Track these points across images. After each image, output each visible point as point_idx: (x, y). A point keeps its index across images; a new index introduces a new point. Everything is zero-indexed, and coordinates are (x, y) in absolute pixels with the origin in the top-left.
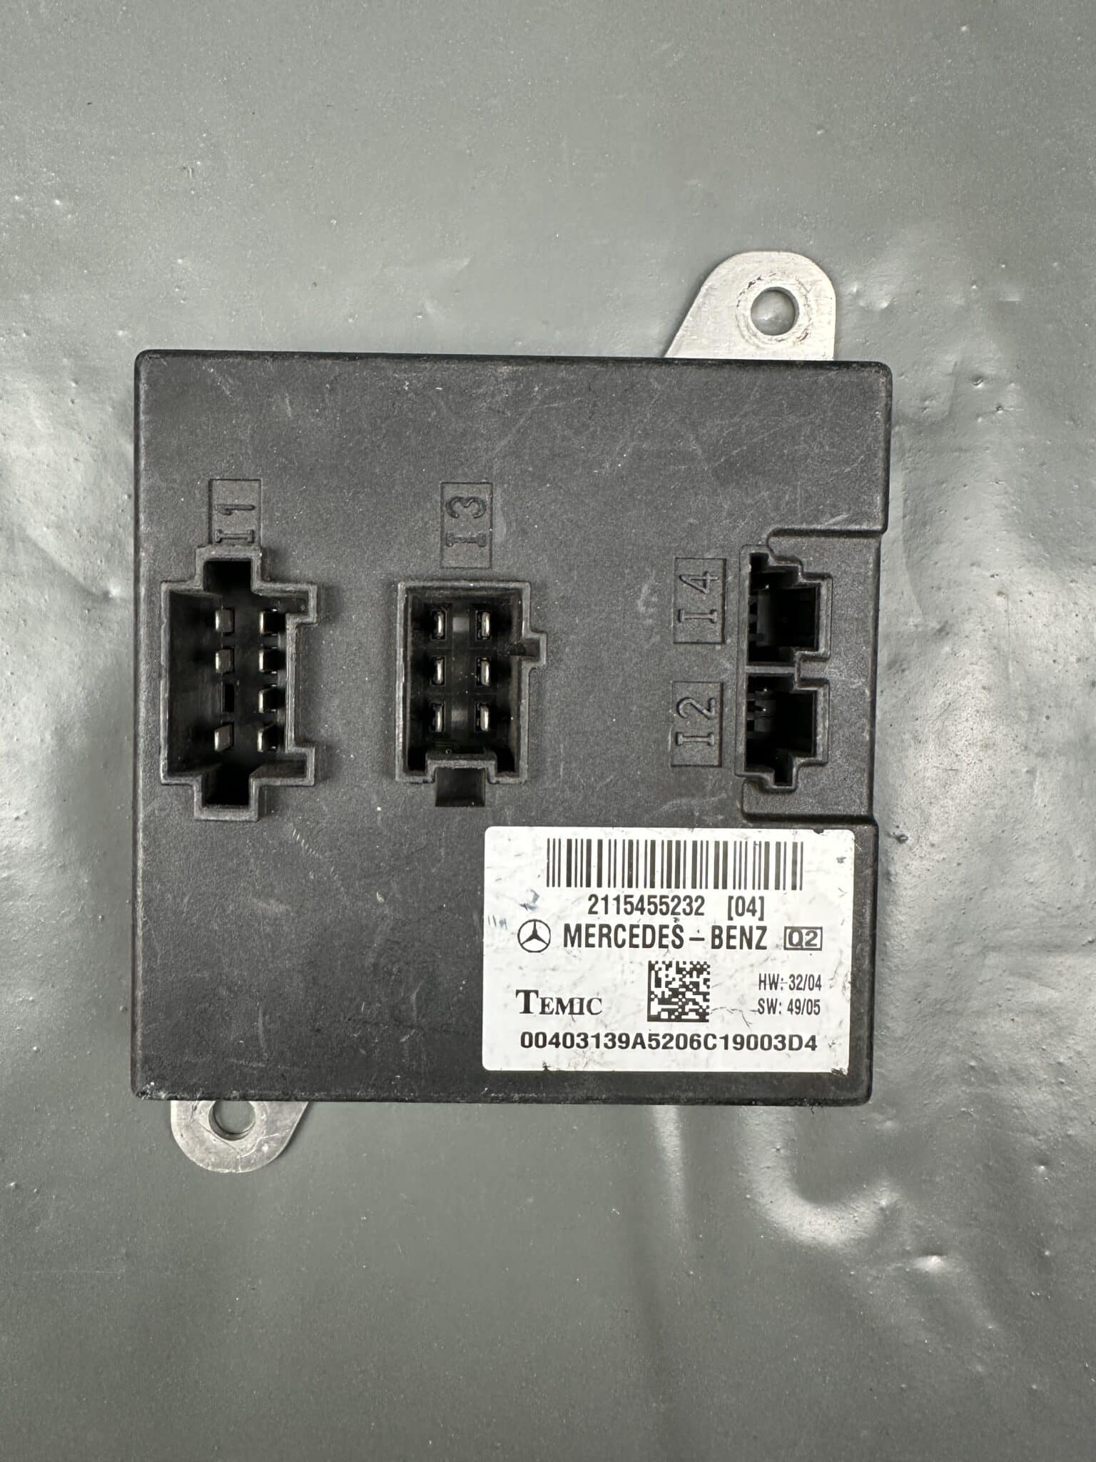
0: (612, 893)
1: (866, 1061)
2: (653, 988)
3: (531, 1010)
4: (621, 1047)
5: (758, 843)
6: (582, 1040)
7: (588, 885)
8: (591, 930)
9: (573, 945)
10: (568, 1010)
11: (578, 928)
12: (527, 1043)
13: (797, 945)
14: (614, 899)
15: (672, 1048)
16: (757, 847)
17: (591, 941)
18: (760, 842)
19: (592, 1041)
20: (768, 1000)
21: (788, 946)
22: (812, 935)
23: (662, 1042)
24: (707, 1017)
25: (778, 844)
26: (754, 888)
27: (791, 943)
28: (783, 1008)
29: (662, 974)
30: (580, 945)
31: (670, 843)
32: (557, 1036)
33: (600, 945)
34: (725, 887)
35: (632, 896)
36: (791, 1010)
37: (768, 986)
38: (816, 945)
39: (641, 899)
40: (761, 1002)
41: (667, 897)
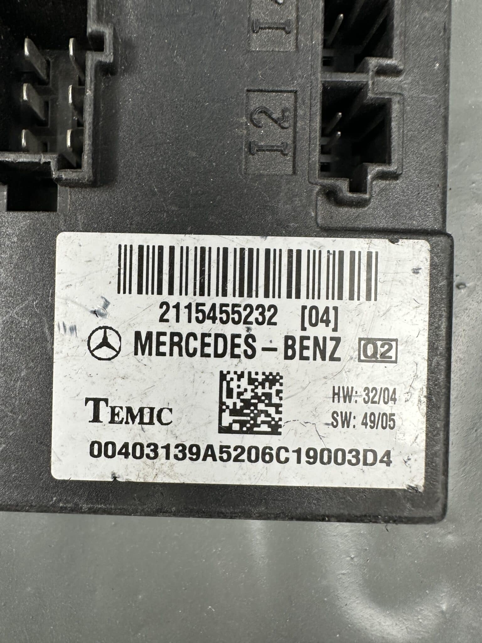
0: (184, 301)
1: (442, 477)
2: (224, 399)
3: (101, 419)
4: (191, 459)
5: (331, 252)
6: (151, 450)
7: (160, 292)
8: (162, 339)
9: (143, 353)
10: (138, 420)
11: (149, 335)
12: (96, 453)
13: (371, 357)
14: (186, 307)
15: (243, 461)
16: (331, 257)
17: (162, 349)
18: (334, 252)
19: (162, 452)
20: (341, 413)
21: (362, 358)
22: (386, 347)
23: (234, 454)
24: (280, 430)
25: (352, 253)
26: (327, 298)
27: (366, 355)
28: (357, 422)
29: (233, 385)
30: (150, 354)
31: (242, 250)
32: (126, 445)
33: (171, 354)
34: (298, 296)
35: (203, 305)
36: (365, 424)
37: (342, 399)
38: (391, 357)
39: (214, 306)
40: (335, 415)
41: (239, 306)
